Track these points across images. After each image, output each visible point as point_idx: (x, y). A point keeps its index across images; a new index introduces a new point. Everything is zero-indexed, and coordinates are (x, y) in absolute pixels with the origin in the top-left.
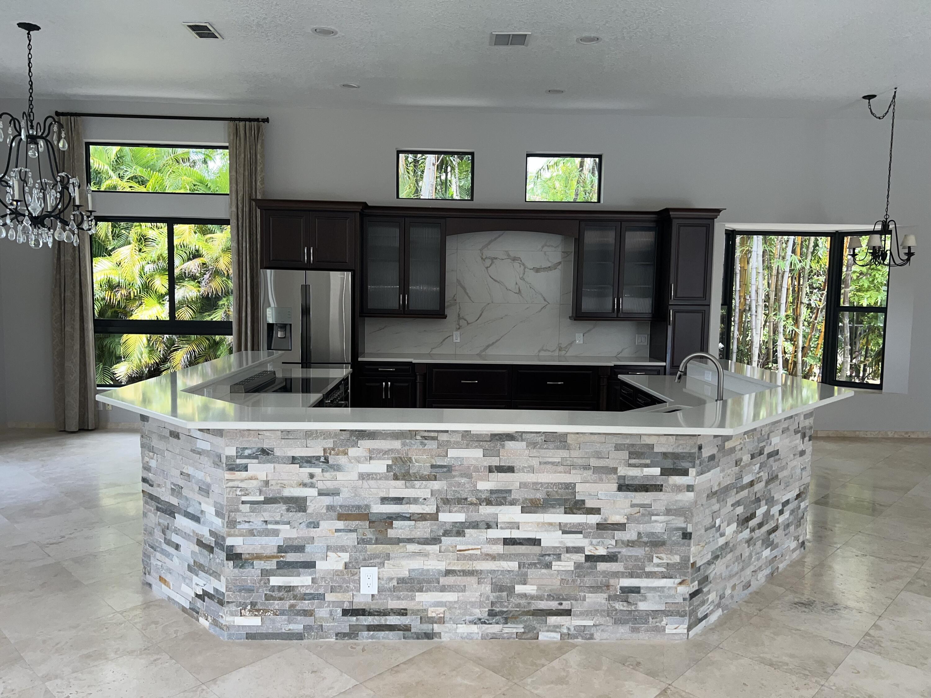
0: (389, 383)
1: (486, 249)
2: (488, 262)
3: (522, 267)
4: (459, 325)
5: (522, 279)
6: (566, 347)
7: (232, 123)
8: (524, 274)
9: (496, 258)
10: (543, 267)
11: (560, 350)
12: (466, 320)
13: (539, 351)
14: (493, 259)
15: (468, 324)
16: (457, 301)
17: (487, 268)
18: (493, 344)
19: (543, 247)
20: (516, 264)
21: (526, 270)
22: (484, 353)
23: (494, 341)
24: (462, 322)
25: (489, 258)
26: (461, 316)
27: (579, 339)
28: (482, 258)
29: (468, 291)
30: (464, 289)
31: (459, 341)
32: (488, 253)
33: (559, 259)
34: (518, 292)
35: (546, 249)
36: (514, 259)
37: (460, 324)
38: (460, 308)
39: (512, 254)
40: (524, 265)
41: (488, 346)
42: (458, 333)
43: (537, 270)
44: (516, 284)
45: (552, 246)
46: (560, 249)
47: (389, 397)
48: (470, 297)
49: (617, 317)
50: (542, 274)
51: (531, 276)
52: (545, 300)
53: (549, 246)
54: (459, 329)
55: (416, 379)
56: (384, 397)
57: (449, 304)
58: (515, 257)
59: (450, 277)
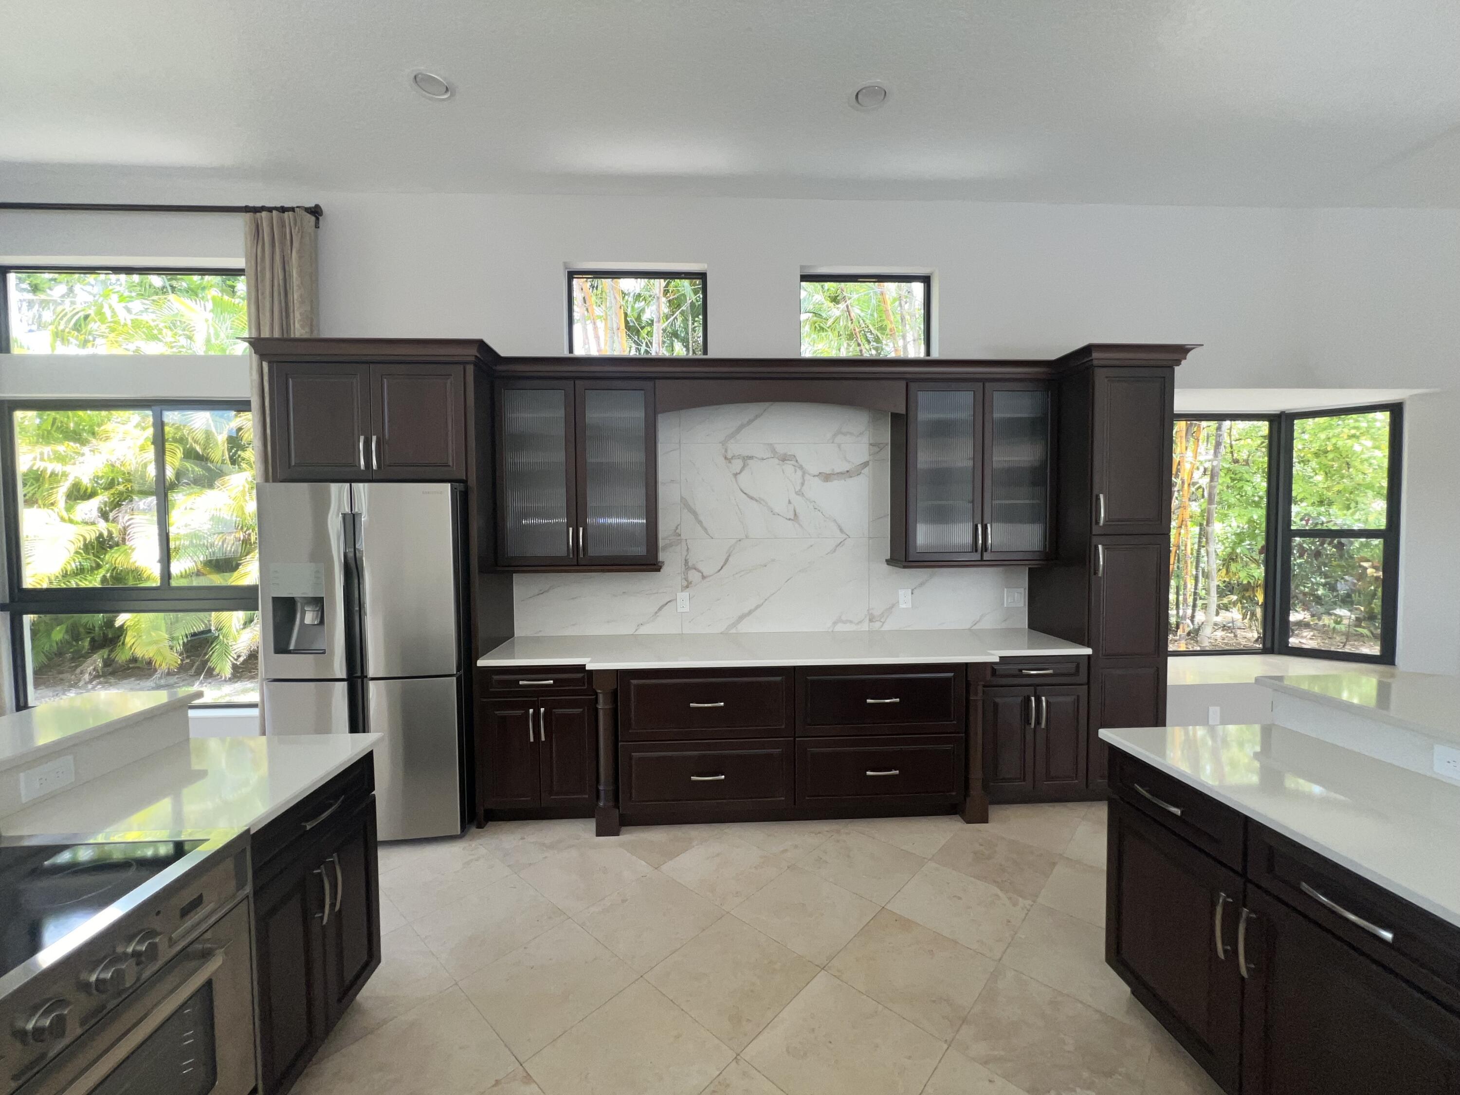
0: (542, 710)
1: (732, 441)
2: (737, 465)
3: (799, 473)
4: (686, 580)
5: (800, 493)
6: (882, 615)
7: (248, 215)
8: (803, 484)
9: (751, 458)
10: (837, 470)
11: (871, 620)
12: (699, 571)
13: (835, 623)
14: (746, 459)
15: (704, 577)
16: (683, 537)
17: (736, 475)
18: (750, 612)
19: (835, 435)
20: (789, 468)
21: (807, 477)
22: (733, 631)
23: (753, 608)
24: (694, 576)
25: (739, 457)
26: (690, 564)
27: (904, 598)
28: (726, 458)
29: (701, 518)
30: (694, 513)
31: (687, 609)
32: (734, 448)
33: (865, 458)
34: (792, 517)
35: (840, 439)
36: (784, 459)
37: (690, 579)
38: (688, 549)
39: (781, 449)
40: (801, 467)
41: (742, 617)
42: (685, 595)
43: (827, 477)
44: (790, 502)
45: (851, 434)
46: (865, 440)
47: (543, 739)
48: (705, 530)
49: (982, 560)
50: (836, 485)
51: (815, 488)
52: (841, 530)
53: (845, 434)
54: (687, 587)
55: (596, 701)
56: (532, 740)
57: (667, 542)
58: (785, 454)
59: (666, 494)
